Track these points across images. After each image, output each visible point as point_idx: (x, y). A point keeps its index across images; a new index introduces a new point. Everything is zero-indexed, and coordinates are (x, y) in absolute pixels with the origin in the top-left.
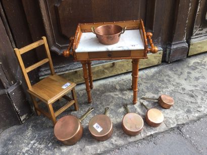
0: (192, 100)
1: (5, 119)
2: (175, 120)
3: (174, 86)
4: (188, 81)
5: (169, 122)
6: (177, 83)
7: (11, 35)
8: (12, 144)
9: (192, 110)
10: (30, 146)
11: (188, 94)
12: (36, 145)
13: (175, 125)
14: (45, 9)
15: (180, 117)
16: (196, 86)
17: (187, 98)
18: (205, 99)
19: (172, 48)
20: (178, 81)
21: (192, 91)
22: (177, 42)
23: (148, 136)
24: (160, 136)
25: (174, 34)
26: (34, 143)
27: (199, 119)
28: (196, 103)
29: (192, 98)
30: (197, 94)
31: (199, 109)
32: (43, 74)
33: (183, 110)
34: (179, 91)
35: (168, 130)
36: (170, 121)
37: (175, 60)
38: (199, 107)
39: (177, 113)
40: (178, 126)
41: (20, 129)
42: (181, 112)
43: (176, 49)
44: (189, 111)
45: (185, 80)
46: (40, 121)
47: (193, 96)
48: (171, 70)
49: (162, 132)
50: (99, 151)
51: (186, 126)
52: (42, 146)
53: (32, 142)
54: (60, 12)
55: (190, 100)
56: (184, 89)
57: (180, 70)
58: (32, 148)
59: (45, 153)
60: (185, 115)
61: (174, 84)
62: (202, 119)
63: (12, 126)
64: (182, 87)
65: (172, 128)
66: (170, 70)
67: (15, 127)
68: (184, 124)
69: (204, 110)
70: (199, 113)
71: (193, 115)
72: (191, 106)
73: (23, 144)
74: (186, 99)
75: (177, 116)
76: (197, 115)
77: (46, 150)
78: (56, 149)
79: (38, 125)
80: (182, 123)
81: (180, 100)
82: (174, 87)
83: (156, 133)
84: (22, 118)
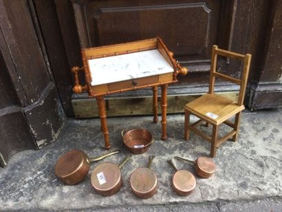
0: (259, 171)
1: (20, 140)
2: (216, 192)
3: (242, 144)
4: (266, 142)
5: (208, 193)
6: (249, 142)
7: (44, 46)
8: (19, 169)
9: (249, 184)
10: (34, 176)
11: (256, 161)
12: (41, 176)
13: (214, 199)
14: (81, 21)
15: (227, 190)
16: (275, 152)
17: (251, 166)
18: (277, 174)
19: (257, 90)
20: (251, 139)
21: (265, 158)
22: (267, 83)
23: (171, 203)
24: (187, 207)
25: (262, 70)
26: (41, 174)
27: (255, 199)
28: (261, 176)
29: (259, 168)
30: (270, 164)
31: (260, 186)
32: (76, 97)
33: (237, 181)
34: (245, 154)
35: (202, 203)
36: (210, 191)
37: (262, 108)
38: (262, 183)
39: (226, 183)
40: (218, 201)
41: (35, 154)
42: (232, 183)
43: (264, 93)
44: (244, 185)
45: (264, 139)
46: (57, 151)
47: (261, 165)
48: (251, 121)
49: (192, 203)
50: (103, 203)
51: (231, 204)
52: (47, 180)
53: (39, 173)
54: (99, 26)
55: (254, 170)
56: (253, 152)
57: (264, 123)
58: (36, 178)
59: (45, 189)
60: (235, 189)
61: (244, 141)
62: (259, 201)
63: (28, 149)
64: (254, 148)
65: (208, 202)
66: (249, 121)
67: (31, 152)
68: (228, 201)
69: (268, 190)
70: (258, 190)
71: (247, 191)
72: (251, 179)
73: (29, 173)
74: (249, 167)
75: (223, 187)
76: (253, 193)
77: (48, 186)
78: (57, 188)
79: (54, 155)
80: (225, 198)
81: (239, 166)
82: (240, 147)
83: (183, 202)
84: (39, 143)
